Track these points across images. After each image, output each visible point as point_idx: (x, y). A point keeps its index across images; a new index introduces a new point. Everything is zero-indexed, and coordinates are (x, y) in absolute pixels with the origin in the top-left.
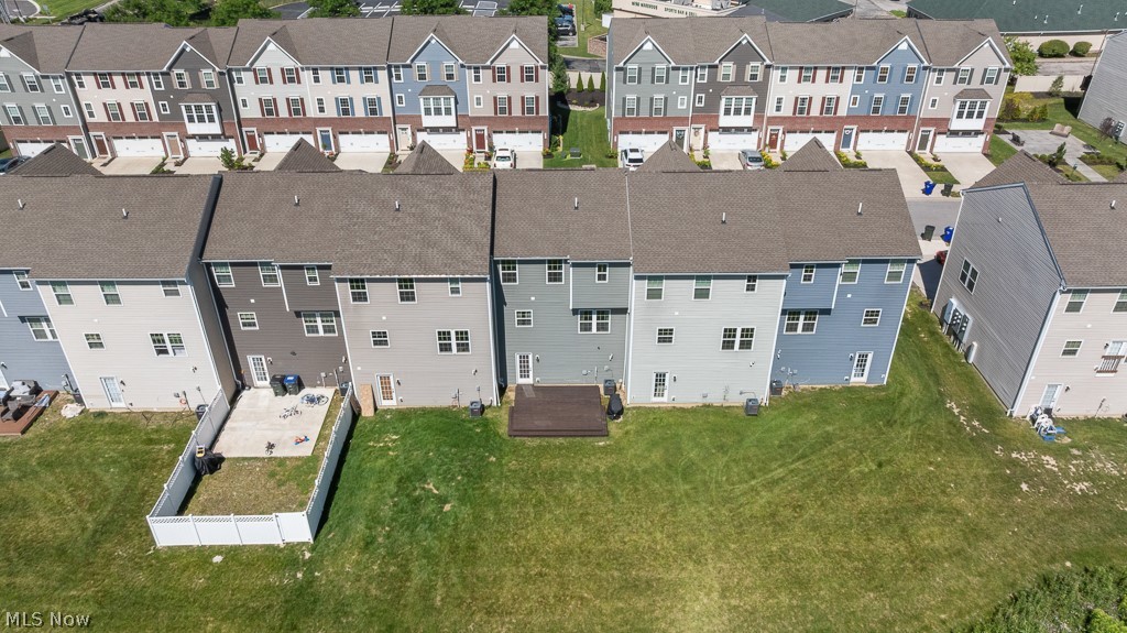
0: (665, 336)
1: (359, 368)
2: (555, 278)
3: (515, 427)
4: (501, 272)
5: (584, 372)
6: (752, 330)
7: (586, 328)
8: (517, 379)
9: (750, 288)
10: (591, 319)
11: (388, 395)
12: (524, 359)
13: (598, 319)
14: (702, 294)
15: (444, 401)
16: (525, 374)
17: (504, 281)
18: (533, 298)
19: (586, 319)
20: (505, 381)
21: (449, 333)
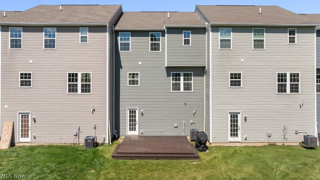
0: (236, 80)
1: (6, 106)
2: (155, 47)
3: (119, 151)
4: (119, 42)
5: (176, 125)
6: (298, 75)
7: (176, 87)
8: (127, 132)
9: (292, 40)
10: (179, 80)
11: (25, 134)
12: (132, 112)
13: (184, 80)
14: (259, 44)
15: (67, 139)
16: (132, 128)
17: (121, 50)
18: (140, 63)
19: (176, 80)
20: (118, 133)
21: (76, 75)
